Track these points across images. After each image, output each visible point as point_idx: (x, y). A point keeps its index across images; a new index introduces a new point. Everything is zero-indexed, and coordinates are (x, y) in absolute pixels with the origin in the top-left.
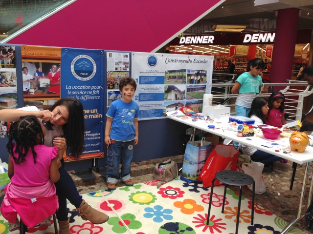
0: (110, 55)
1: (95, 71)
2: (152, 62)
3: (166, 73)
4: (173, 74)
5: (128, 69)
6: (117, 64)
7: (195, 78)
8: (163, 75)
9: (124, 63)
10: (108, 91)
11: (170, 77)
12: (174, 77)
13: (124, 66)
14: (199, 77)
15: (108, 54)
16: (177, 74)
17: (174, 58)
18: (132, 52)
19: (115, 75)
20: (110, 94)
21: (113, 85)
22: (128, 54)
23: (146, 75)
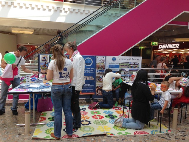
0: (98, 58)
1: (92, 63)
2: (114, 60)
3: (120, 64)
4: (123, 64)
5: (104, 62)
6: (100, 60)
7: (133, 66)
8: (119, 64)
9: (103, 60)
10: (97, 70)
11: (121, 65)
12: (124, 65)
13: (103, 61)
14: (135, 66)
15: (97, 57)
16: (124, 64)
17: (123, 58)
18: (106, 56)
19: (99, 65)
20: (97, 71)
21: (99, 68)
22: (104, 57)
23: (112, 64)
